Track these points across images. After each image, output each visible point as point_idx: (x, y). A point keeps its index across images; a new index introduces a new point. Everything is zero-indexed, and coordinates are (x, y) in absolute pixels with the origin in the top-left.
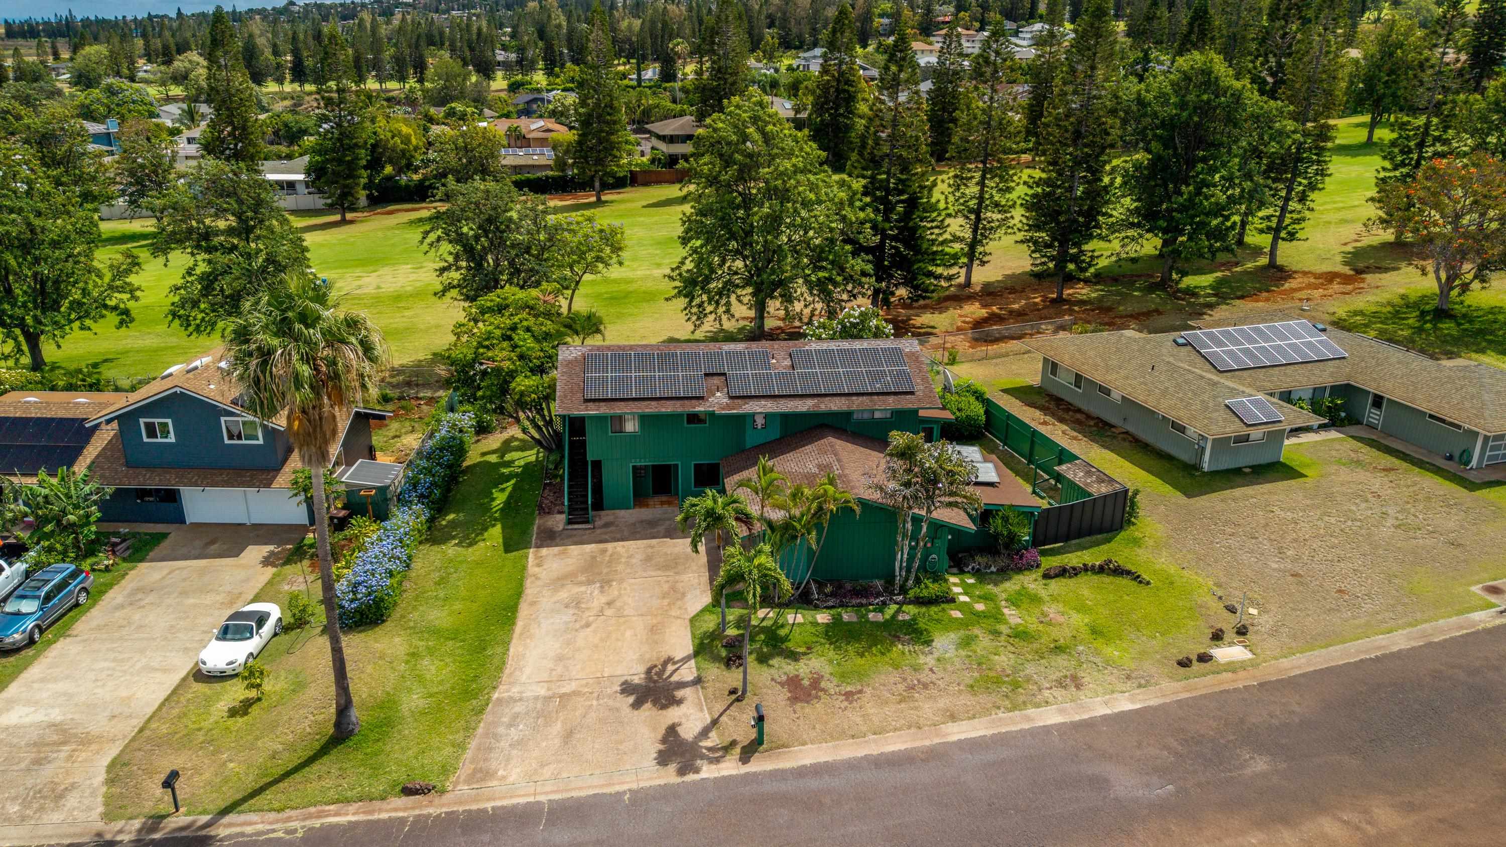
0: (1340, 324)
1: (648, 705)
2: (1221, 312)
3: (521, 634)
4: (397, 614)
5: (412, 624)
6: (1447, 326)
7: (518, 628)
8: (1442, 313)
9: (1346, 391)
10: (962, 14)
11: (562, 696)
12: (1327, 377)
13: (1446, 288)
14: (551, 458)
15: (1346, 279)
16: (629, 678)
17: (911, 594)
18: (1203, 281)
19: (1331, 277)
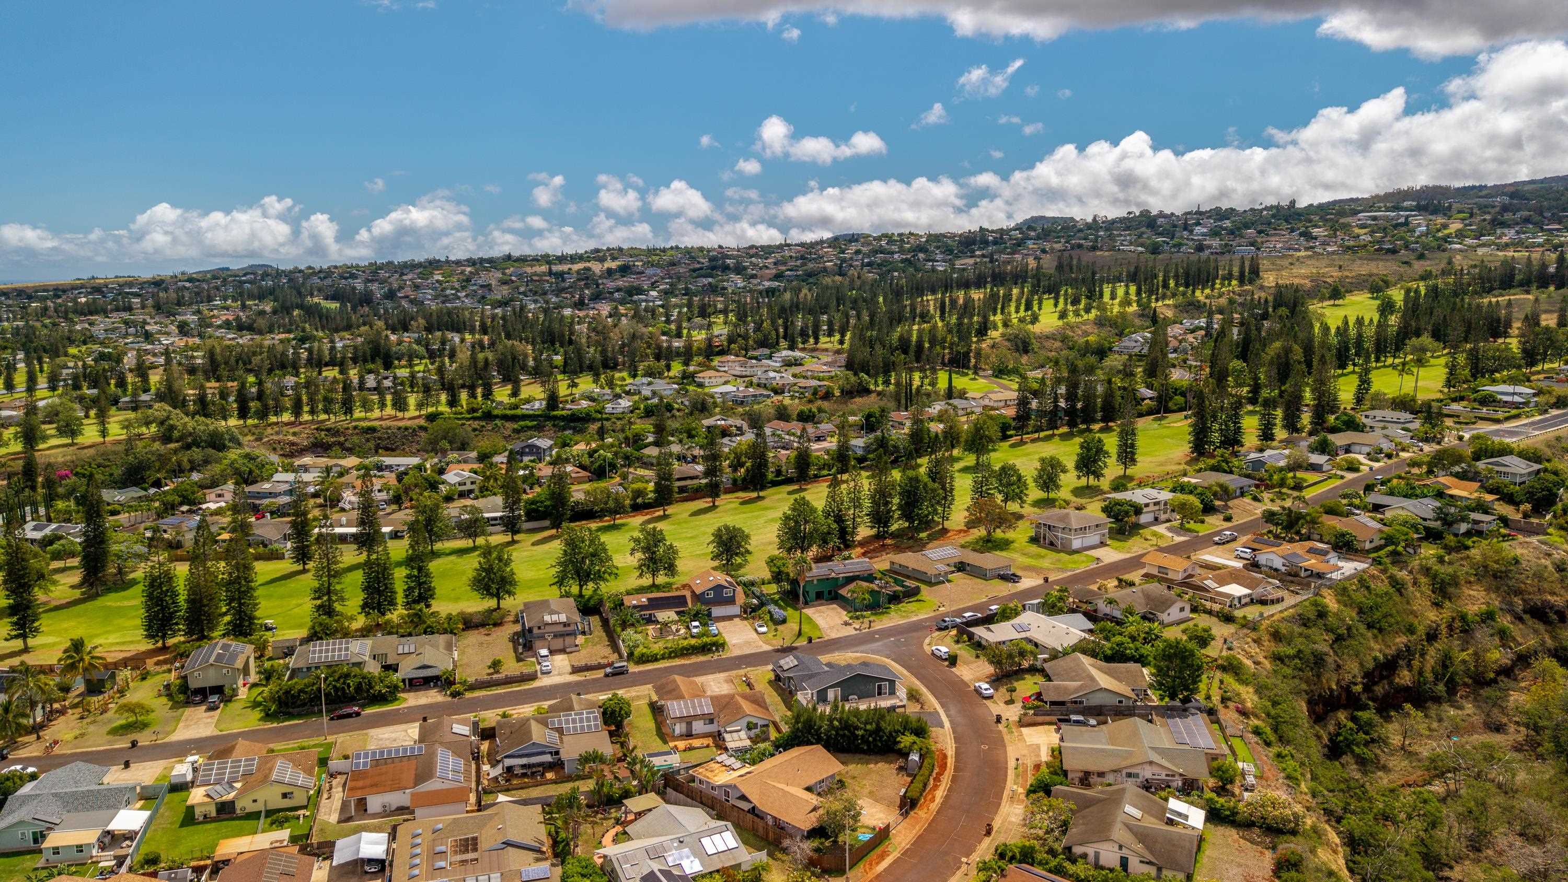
0: (963, 546)
2: (930, 545)
6: (990, 545)
8: (988, 541)
9: (961, 563)
10: (733, 346)
12: (957, 560)
13: (989, 533)
15: (965, 532)
18: (923, 535)
19: (960, 531)
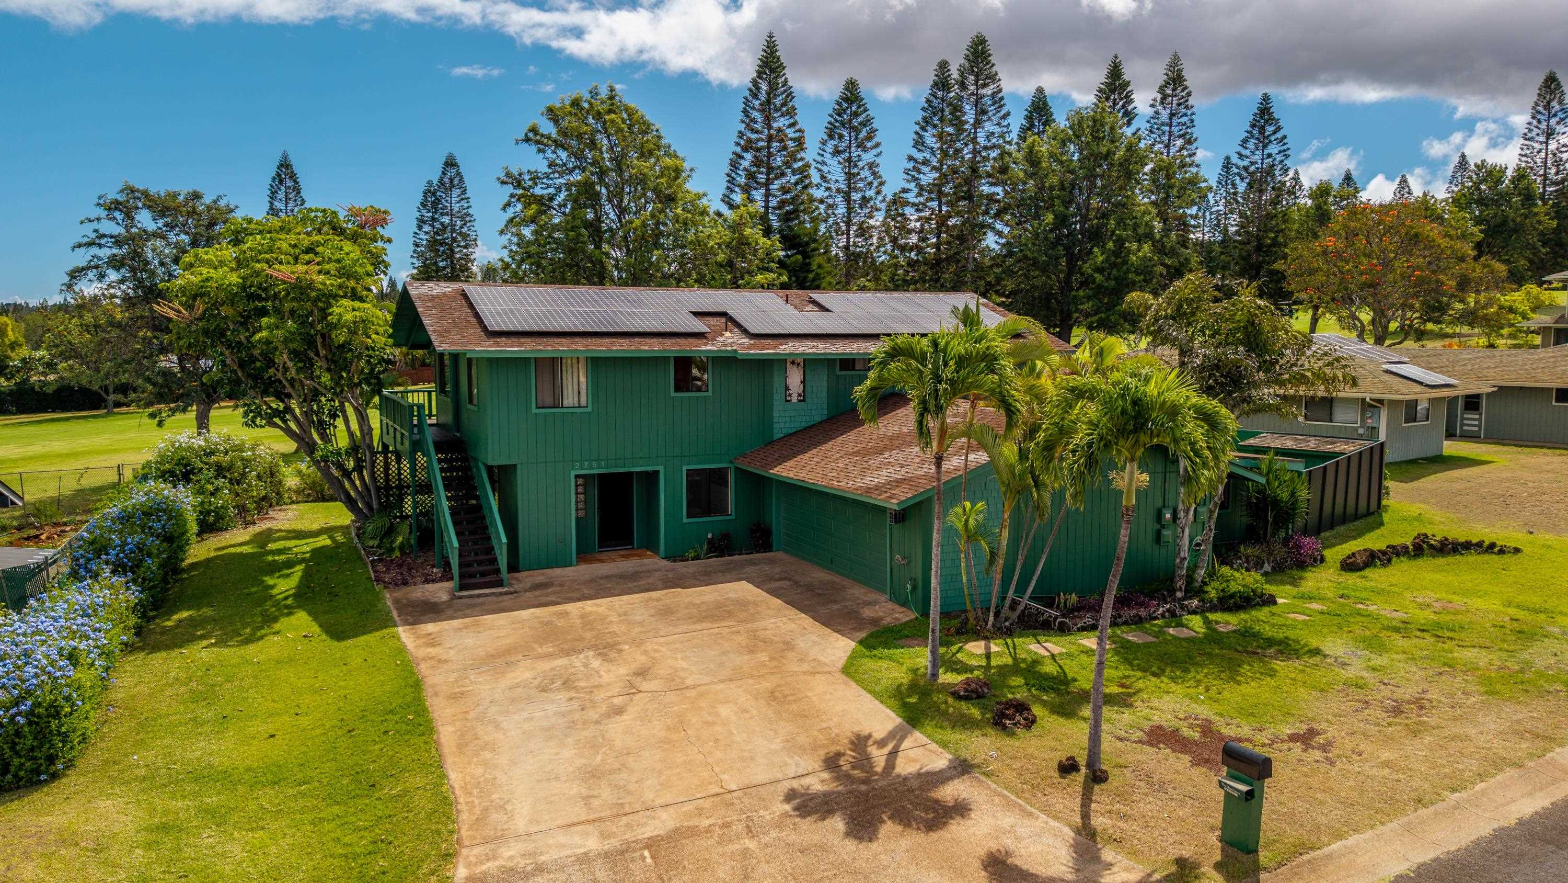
1: (889, 828)
3: (461, 747)
4: (92, 758)
5: (143, 772)
7: (447, 734)
11: (652, 844)
14: (370, 528)
16: (795, 784)
17: (1212, 593)
